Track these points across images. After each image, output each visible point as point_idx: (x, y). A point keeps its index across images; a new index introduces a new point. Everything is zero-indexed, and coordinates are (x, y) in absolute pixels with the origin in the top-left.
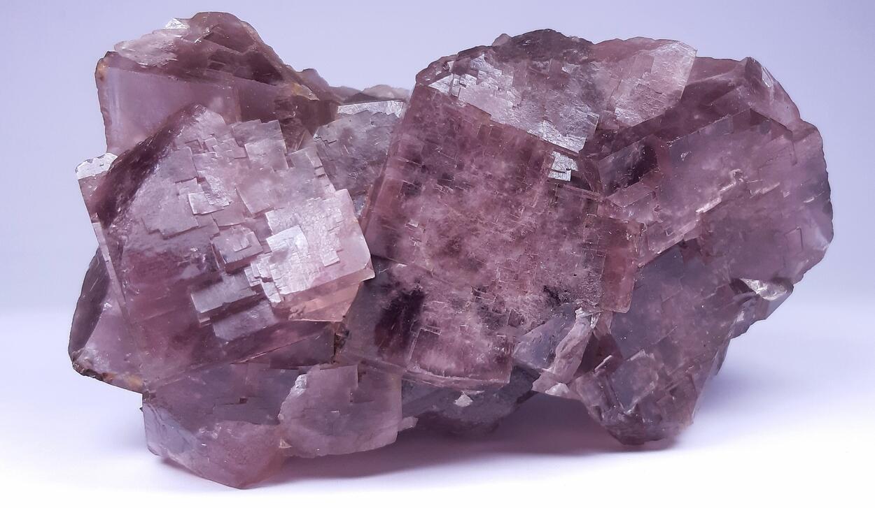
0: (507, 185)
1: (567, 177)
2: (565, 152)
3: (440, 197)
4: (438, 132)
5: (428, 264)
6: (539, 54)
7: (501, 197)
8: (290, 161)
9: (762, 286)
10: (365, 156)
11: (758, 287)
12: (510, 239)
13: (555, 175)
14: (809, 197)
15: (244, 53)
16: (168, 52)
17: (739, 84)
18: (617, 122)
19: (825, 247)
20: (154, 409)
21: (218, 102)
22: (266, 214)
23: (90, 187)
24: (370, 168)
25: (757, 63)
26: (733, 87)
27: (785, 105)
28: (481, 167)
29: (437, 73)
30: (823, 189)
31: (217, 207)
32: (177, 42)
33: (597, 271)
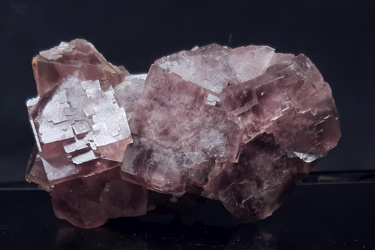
0: (188, 107)
1: (214, 104)
2: (214, 94)
3: (160, 111)
4: (160, 84)
5: (155, 138)
6: (206, 53)
7: (186, 112)
8: (103, 96)
9: (303, 156)
10: (133, 96)
11: (301, 156)
12: (189, 129)
13: (209, 103)
15: (87, 54)
16: (60, 55)
18: (237, 81)
21: (77, 73)
22: (93, 116)
23: (31, 109)
24: (135, 101)
26: (289, 65)
28: (178, 99)
29: (163, 61)
31: (74, 113)
32: (63, 51)
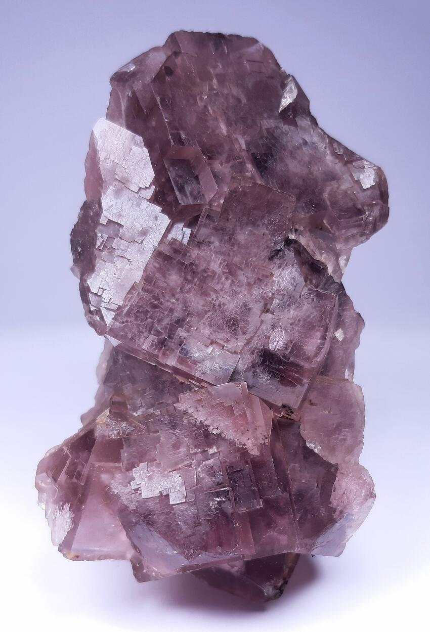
0: (189, 277)
1: (188, 231)
2: (169, 229)
3: (193, 328)
6: (91, 241)
7: (198, 283)
9: (286, 98)
10: (154, 381)
11: (287, 100)
12: (230, 281)
13: (185, 241)
14: (223, 49)
15: (70, 455)
16: (63, 509)
17: (132, 88)
19: (261, 46)
20: (316, 546)
21: (104, 477)
23: (154, 573)
24: (164, 377)
25: (114, 75)
26: (134, 93)
27: (151, 55)
28: (173, 295)
29: (98, 319)
30: (219, 38)
31: (182, 485)
32: (56, 502)
33: (263, 217)
